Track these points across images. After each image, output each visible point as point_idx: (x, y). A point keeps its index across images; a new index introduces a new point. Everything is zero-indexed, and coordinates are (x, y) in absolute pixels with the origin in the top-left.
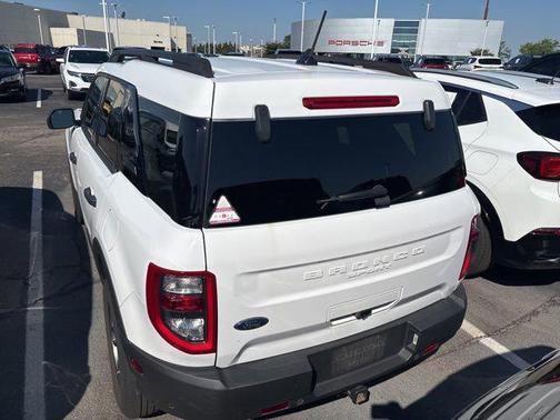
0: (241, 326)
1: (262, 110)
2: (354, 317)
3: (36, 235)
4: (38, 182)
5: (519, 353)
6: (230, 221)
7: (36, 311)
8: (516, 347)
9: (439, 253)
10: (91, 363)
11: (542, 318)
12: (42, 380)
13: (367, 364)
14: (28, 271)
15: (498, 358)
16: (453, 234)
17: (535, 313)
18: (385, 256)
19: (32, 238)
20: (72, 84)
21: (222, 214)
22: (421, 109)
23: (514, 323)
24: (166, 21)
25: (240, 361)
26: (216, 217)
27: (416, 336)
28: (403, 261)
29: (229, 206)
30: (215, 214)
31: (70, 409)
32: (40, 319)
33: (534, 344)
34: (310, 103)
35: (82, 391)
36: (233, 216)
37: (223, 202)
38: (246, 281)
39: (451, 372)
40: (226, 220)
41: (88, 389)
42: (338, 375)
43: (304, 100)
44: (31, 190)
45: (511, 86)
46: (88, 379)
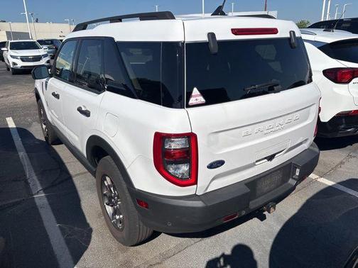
0: (211, 166)
1: (212, 35)
2: (266, 160)
3: (22, 154)
4: (11, 123)
5: (341, 183)
6: (200, 103)
7: (40, 197)
8: (339, 181)
9: (306, 120)
10: (88, 221)
11: (347, 165)
12: (60, 235)
13: (274, 189)
14: (25, 175)
15: (330, 188)
16: (311, 108)
17: (342, 163)
18: (281, 120)
19: (20, 156)
20: (14, 64)
21: (195, 98)
22: (289, 36)
23: (332, 169)
24: (67, 22)
25: (208, 191)
26: (192, 101)
27: (298, 170)
28: (290, 124)
29: (199, 93)
30: (191, 99)
31: (86, 248)
32: (45, 201)
33: (347, 178)
34: (235, 32)
35: (90, 237)
36: (202, 100)
37: (195, 91)
38: (212, 138)
39: (307, 198)
40: (198, 102)
41: (93, 236)
42: (260, 196)
43: (232, 30)
44: (8, 129)
45: (312, 34)
46: (91, 230)
